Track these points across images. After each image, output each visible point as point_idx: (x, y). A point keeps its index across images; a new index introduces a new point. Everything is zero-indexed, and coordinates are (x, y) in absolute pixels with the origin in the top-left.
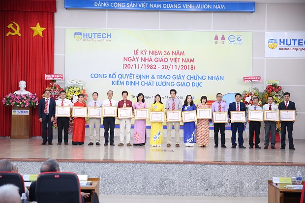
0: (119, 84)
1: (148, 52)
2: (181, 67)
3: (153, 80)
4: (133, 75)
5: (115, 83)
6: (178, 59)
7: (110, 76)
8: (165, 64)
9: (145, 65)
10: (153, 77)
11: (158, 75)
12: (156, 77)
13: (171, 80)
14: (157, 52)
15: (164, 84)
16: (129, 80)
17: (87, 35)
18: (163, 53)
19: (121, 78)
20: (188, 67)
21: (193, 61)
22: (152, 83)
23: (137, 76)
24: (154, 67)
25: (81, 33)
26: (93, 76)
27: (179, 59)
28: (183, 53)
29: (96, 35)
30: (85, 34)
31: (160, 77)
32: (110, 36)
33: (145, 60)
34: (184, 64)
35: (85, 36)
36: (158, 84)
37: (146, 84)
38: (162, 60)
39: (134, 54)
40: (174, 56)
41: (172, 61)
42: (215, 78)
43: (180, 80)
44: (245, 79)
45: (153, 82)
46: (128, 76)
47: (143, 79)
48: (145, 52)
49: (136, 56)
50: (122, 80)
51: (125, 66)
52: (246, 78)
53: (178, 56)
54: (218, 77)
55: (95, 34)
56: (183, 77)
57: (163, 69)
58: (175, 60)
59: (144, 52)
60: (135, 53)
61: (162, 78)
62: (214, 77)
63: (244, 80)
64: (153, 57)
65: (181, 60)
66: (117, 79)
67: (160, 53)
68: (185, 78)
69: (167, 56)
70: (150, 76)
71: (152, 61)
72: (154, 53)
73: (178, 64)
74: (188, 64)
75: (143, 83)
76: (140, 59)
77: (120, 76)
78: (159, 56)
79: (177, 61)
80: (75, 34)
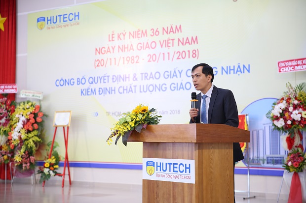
0: (89, 93)
1: (127, 35)
2: (176, 56)
3: (135, 83)
4: (108, 76)
5: (84, 92)
6: (171, 41)
7: (79, 82)
8: (151, 52)
9: (124, 58)
10: (135, 79)
11: (142, 74)
12: (139, 76)
13: (162, 81)
14: (140, 32)
15: (151, 88)
16: (103, 86)
17: (51, 20)
18: (150, 33)
19: (92, 83)
20: (187, 53)
21: (195, 40)
22: (133, 88)
23: (113, 79)
24: (136, 60)
25: (44, 18)
26: (58, 83)
27: (173, 40)
28: (179, 29)
29: (62, 17)
30: (49, 19)
31: (145, 76)
32: (78, 16)
33: (123, 49)
34: (181, 48)
35: (49, 22)
36: (142, 90)
37: (125, 91)
38: (148, 46)
39: (109, 41)
40: (166, 37)
41: (162, 46)
42: (234, 70)
43: (175, 80)
44: (281, 66)
45: (135, 86)
46: (101, 79)
47: (122, 83)
48: (124, 35)
49: (111, 44)
50: (93, 86)
51: (97, 63)
52: (283, 64)
53: (172, 36)
54: (239, 67)
55: (60, 16)
56: (180, 73)
57: (149, 61)
58: (167, 43)
59: (122, 36)
60: (111, 39)
61: (148, 77)
62: (232, 68)
63: (280, 68)
64: (135, 42)
65: (176, 42)
66: (87, 85)
67: (144, 33)
68: (184, 74)
69: (155, 38)
70: (132, 77)
71: (133, 49)
72: (136, 34)
73: (172, 50)
74: (187, 47)
75: (121, 90)
76: (116, 49)
77: (91, 80)
78: (144, 40)
79: (170, 45)
80: (38, 21)
